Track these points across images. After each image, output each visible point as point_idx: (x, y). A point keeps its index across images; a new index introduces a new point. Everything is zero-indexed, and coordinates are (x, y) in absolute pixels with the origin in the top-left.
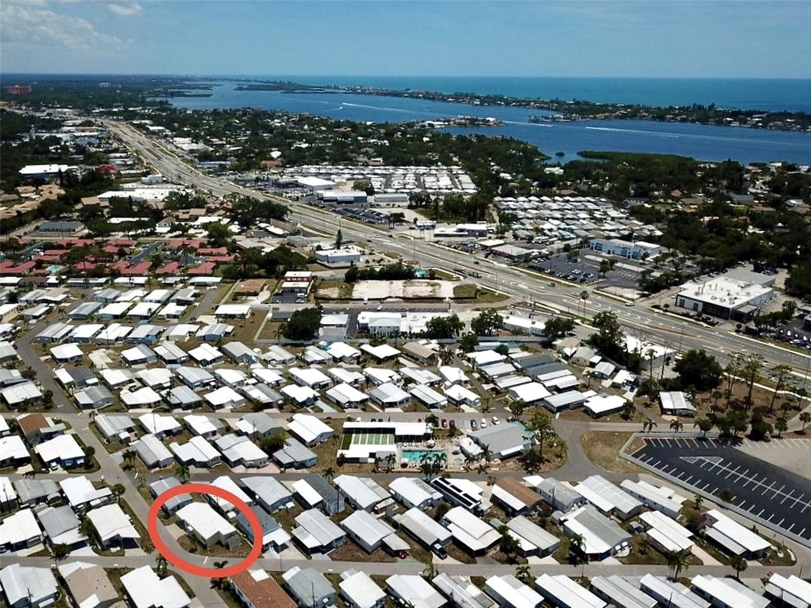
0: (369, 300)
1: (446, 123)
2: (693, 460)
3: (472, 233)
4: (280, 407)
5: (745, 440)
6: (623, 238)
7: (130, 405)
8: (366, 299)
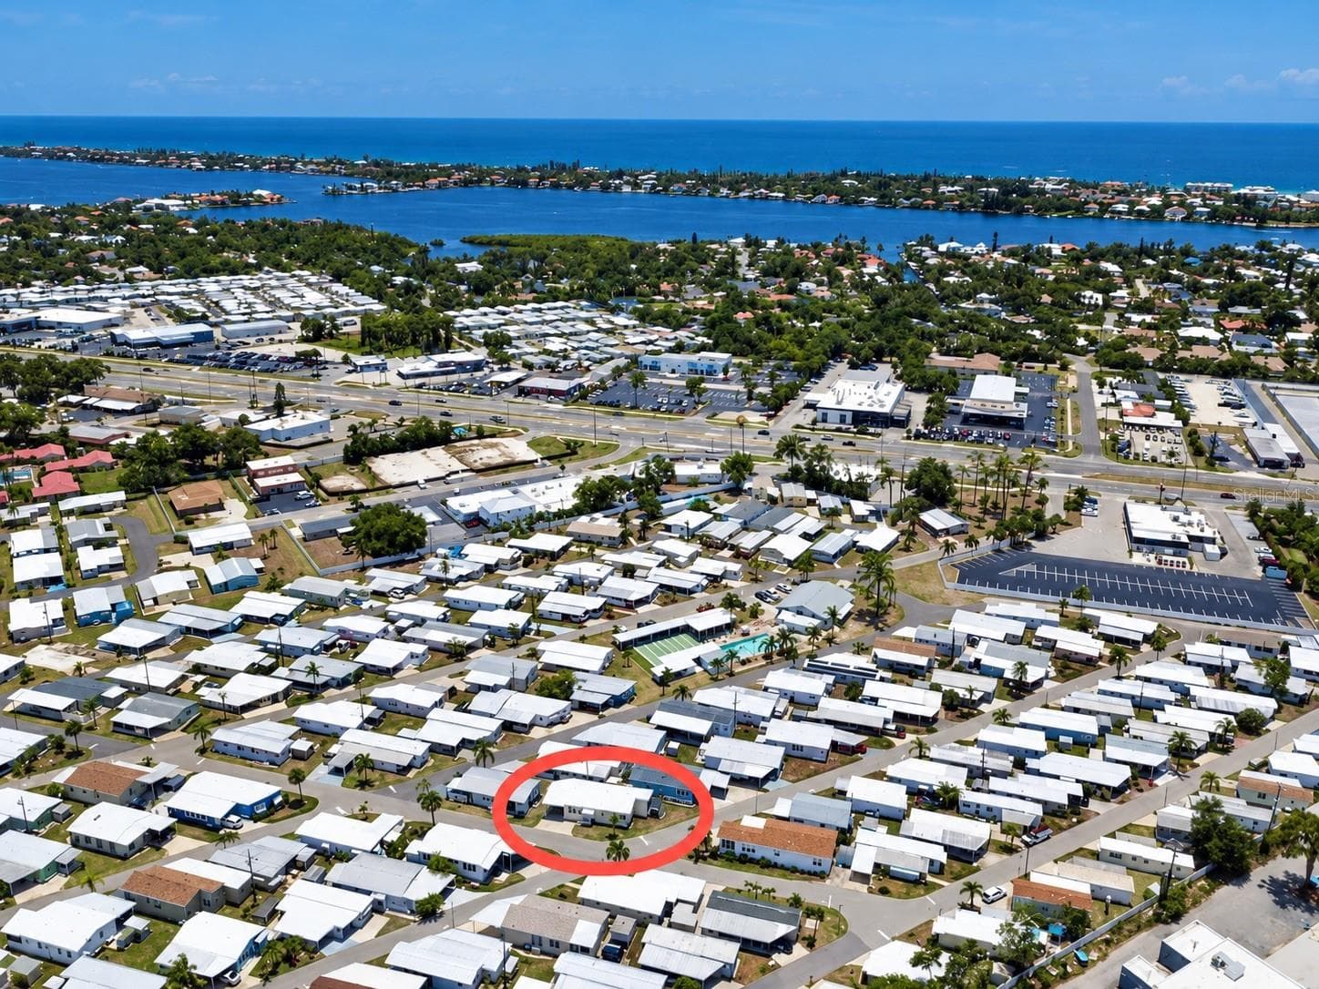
0: (426, 481)
1: (189, 202)
2: (1013, 572)
3: (461, 367)
4: (491, 645)
5: (1034, 542)
6: (671, 350)
7: (242, 707)
8: (421, 481)
